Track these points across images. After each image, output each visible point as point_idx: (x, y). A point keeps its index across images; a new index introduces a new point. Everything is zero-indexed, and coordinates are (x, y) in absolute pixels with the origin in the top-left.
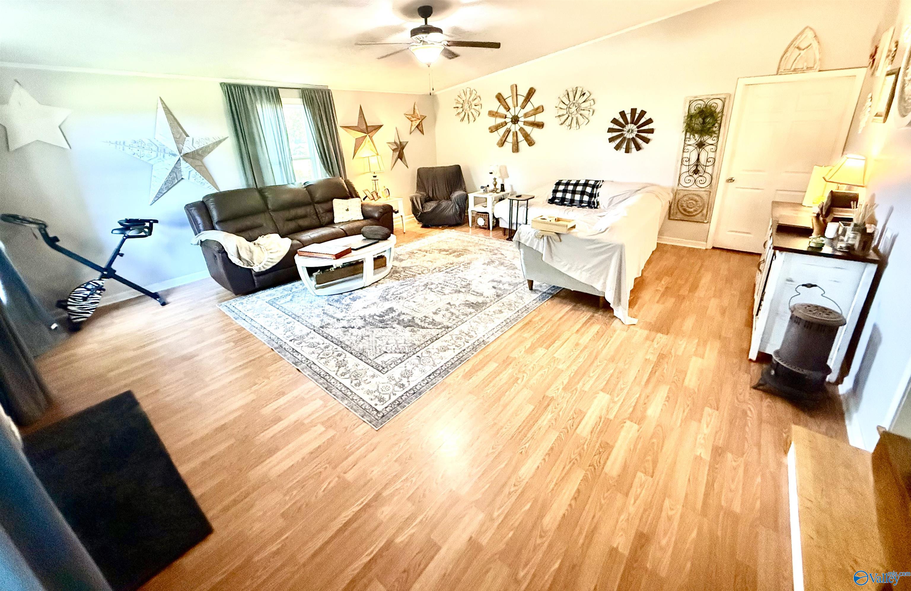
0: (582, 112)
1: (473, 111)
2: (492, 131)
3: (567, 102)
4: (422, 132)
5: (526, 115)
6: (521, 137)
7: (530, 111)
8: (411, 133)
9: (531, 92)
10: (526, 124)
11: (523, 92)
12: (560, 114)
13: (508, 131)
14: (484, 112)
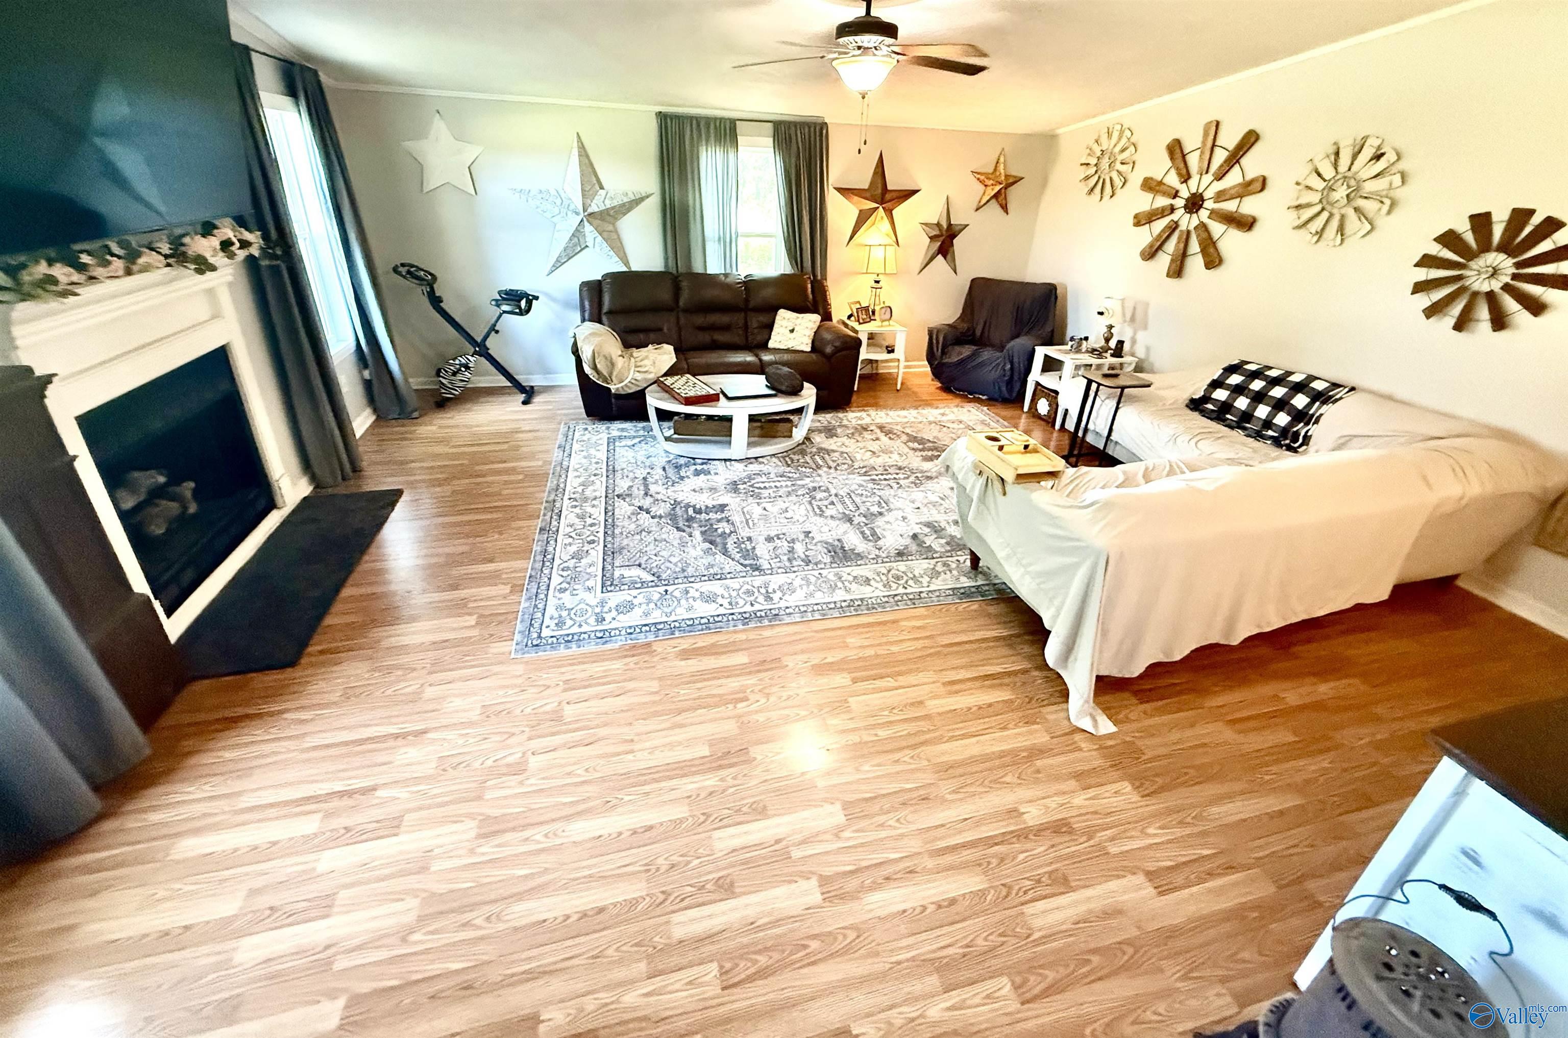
0: (1361, 203)
1: (1114, 175)
2: (1138, 224)
3: (1328, 173)
4: (1005, 208)
5: (1220, 196)
6: (1195, 246)
7: (1231, 188)
8: (977, 210)
9: (1250, 140)
10: (1213, 216)
11: (1229, 139)
12: (1302, 201)
13: (1174, 226)
14: (1136, 179)
